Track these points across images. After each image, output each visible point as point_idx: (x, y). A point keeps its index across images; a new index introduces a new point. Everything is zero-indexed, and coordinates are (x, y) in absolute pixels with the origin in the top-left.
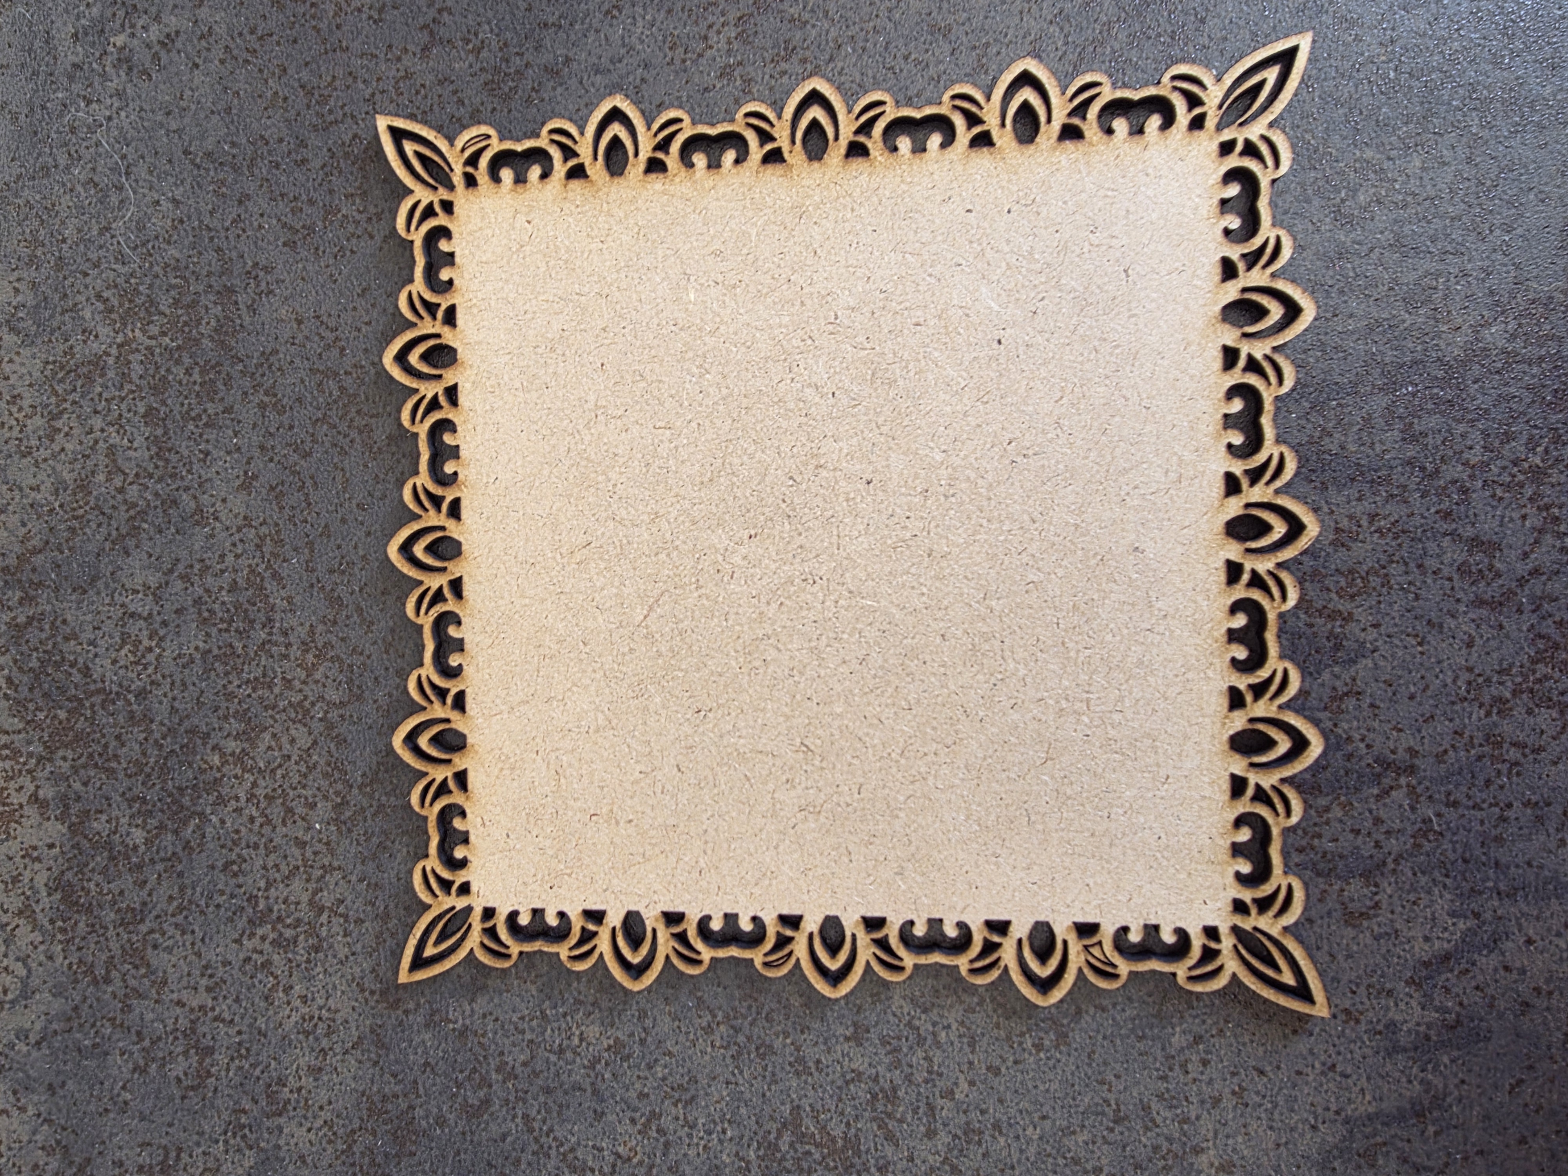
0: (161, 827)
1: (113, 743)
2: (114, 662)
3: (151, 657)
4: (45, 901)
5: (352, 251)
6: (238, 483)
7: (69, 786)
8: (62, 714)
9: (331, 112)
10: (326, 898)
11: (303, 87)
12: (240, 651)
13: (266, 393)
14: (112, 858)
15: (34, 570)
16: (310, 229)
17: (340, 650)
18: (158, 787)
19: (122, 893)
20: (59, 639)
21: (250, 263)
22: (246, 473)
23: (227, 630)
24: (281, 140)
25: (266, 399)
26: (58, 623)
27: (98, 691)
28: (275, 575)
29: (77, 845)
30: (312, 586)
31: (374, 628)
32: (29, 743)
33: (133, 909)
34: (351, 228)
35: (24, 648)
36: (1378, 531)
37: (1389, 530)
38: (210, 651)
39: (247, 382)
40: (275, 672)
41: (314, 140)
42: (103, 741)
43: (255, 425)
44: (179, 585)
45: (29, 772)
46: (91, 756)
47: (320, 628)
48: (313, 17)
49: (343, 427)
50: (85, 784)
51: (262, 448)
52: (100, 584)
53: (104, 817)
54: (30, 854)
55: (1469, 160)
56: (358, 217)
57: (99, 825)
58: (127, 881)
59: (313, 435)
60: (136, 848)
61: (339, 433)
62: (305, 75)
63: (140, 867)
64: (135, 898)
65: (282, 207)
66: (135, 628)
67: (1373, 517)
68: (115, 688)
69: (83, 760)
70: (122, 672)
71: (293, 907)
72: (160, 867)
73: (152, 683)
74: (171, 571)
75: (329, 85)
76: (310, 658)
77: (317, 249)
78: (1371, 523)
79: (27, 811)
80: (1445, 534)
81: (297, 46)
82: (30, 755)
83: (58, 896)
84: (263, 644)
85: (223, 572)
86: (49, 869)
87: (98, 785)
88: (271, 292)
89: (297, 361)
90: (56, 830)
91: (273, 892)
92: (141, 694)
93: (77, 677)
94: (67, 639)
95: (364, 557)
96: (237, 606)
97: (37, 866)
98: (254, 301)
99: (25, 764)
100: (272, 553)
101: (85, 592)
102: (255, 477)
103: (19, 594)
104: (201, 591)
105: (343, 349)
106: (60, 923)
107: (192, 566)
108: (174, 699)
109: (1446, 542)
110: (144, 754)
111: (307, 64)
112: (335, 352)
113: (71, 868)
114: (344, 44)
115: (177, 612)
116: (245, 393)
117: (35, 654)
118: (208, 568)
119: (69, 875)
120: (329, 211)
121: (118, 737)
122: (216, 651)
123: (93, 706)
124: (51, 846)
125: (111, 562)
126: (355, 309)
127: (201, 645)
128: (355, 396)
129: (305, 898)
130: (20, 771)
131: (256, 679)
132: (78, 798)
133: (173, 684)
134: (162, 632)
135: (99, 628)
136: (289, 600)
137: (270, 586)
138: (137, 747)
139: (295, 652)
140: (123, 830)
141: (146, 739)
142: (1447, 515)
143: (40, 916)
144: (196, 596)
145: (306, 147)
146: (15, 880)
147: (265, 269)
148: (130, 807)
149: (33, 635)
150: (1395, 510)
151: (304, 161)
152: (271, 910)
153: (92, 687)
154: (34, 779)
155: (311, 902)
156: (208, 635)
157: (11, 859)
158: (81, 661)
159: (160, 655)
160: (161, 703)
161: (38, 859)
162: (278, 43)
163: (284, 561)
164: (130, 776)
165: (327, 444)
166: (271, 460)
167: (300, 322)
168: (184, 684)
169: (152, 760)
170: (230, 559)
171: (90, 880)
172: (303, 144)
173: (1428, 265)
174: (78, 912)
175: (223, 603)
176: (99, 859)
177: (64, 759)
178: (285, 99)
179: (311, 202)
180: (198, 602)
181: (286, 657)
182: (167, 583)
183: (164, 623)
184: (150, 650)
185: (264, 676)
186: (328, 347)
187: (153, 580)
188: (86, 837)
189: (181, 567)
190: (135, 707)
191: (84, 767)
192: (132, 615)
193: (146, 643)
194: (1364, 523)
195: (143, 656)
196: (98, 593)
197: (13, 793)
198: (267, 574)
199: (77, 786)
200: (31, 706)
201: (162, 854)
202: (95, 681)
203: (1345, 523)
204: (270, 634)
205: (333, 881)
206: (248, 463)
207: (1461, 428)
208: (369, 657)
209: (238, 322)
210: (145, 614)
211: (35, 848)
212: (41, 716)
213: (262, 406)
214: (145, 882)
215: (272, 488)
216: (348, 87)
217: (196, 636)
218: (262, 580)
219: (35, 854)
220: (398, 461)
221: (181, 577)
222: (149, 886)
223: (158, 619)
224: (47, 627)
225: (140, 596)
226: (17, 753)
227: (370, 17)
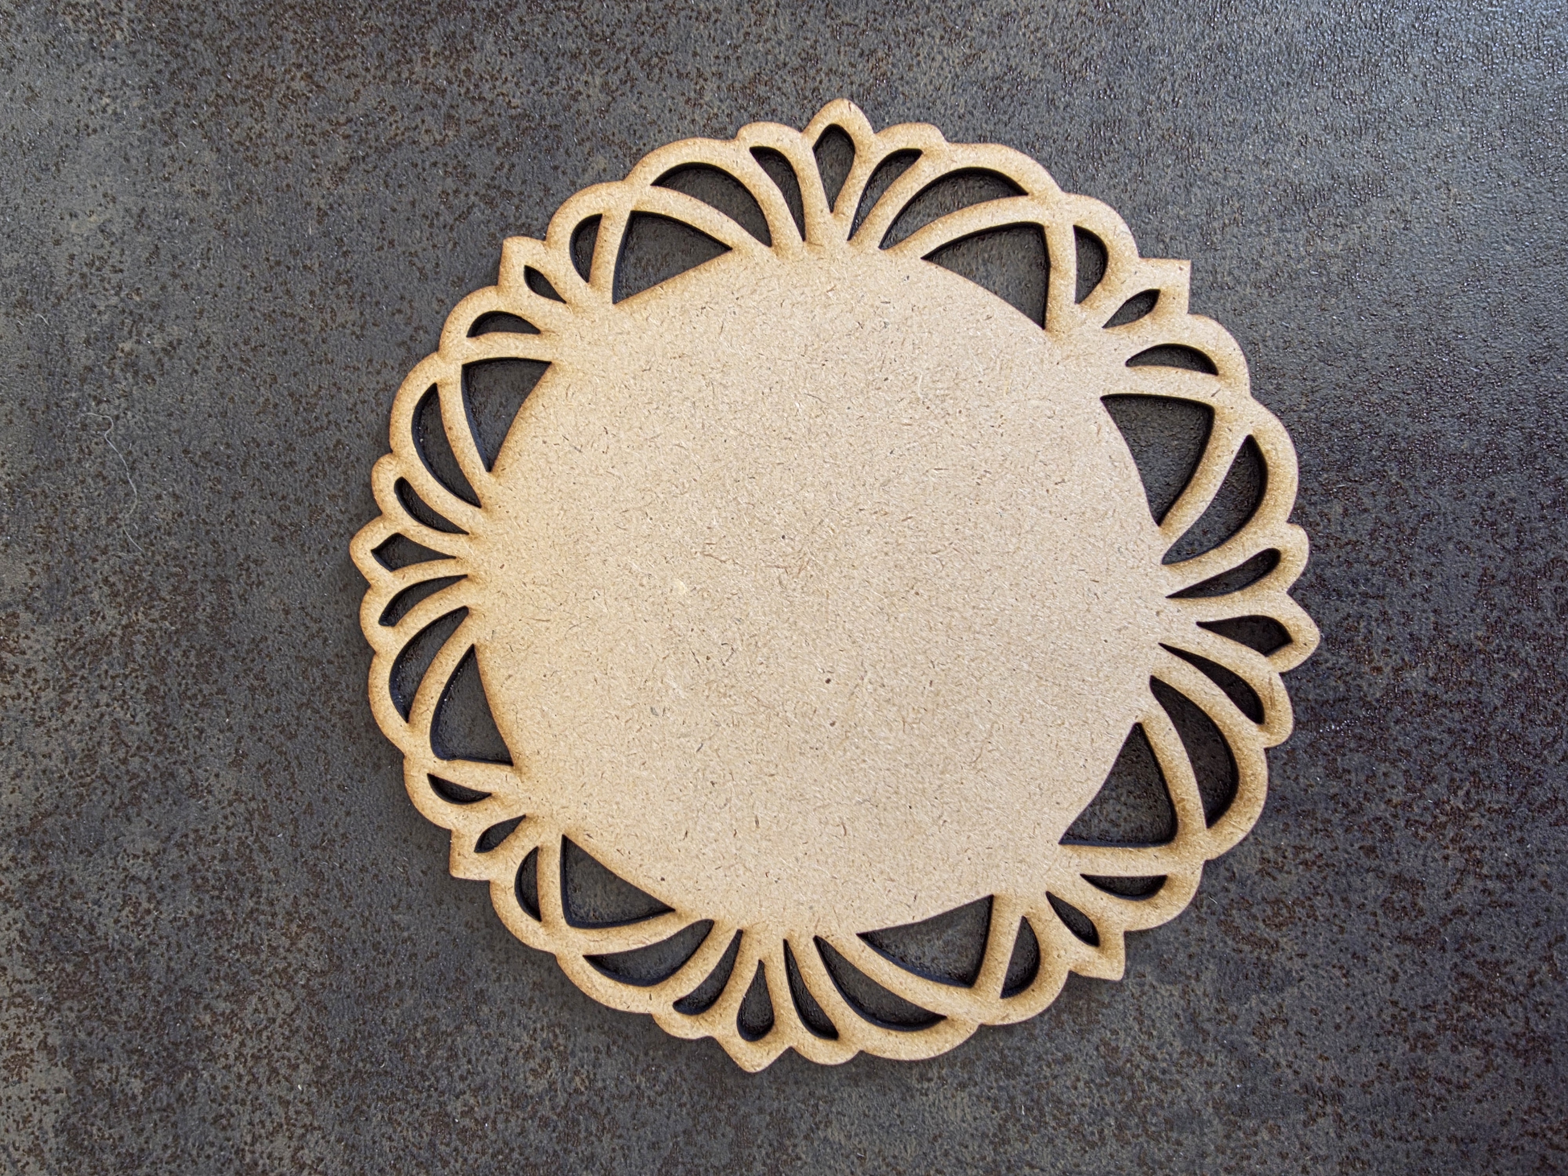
0: (157, 1079)
1: (116, 998)
2: (117, 921)
3: (149, 919)
4: (52, 1142)
5: (335, 548)
6: (229, 760)
7: (75, 1035)
8: (69, 968)
9: (316, 419)
10: (307, 1156)
11: (291, 395)
12: (230, 917)
13: (256, 678)
14: (113, 1105)
15: (45, 831)
16: (298, 526)
17: (321, 922)
18: (155, 1040)
19: (121, 1138)
20: (67, 898)
21: (242, 556)
22: (237, 751)
23: (219, 898)
24: (271, 444)
25: (256, 683)
26: (66, 882)
27: (102, 948)
28: (263, 849)
29: (81, 1092)
30: (296, 860)
31: (352, 903)
32: (39, 992)
33: (132, 1155)
34: (335, 528)
35: (36, 904)
36: (1305, 863)
37: (1314, 863)
38: (202, 916)
39: (239, 666)
40: (261, 939)
41: (300, 444)
42: (106, 995)
43: (245, 707)
44: (175, 853)
45: (39, 1020)
46: (94, 1008)
47: (304, 900)
48: (302, 331)
49: (326, 712)
50: (90, 1034)
51: (252, 728)
52: (105, 848)
53: (106, 1067)
54: (39, 1097)
55: (1390, 507)
56: (340, 518)
57: (101, 1074)
58: (126, 1128)
59: (298, 718)
60: (134, 1097)
61: (322, 718)
62: (294, 384)
63: (138, 1114)
64: (133, 1144)
65: (272, 504)
66: (135, 890)
67: (1298, 849)
68: (117, 946)
69: (86, 1012)
70: (124, 931)
71: (276, 1162)
72: (156, 1116)
73: (150, 943)
74: (168, 839)
75: (316, 394)
76: (294, 928)
77: (303, 545)
78: (1296, 855)
79: (37, 1056)
80: (1368, 871)
81: (288, 358)
82: (41, 1004)
83: (64, 1138)
84: (252, 912)
85: (215, 842)
86: (57, 1112)
87: (101, 1036)
88: (260, 583)
89: (284, 648)
90: (62, 1076)
91: (258, 1147)
92: (141, 953)
93: (82, 934)
94: (74, 898)
95: (344, 836)
96: (228, 875)
97: (45, 1108)
98: (246, 591)
99: (35, 1012)
100: (260, 827)
101: (91, 854)
102: (245, 755)
103: (31, 853)
104: (194, 859)
105: (325, 640)
106: (65, 1163)
107: (186, 836)
108: (170, 959)
109: (1370, 878)
110: (143, 1009)
111: (295, 375)
112: (319, 641)
113: (75, 1112)
114: (330, 356)
115: (174, 877)
116: (237, 677)
117: (45, 911)
118: (201, 838)
119: (73, 1119)
120: (315, 511)
121: (119, 992)
122: (209, 917)
123: (97, 961)
124: (58, 1091)
125: (115, 828)
126: (337, 602)
127: (195, 910)
128: (338, 683)
129: (288, 1154)
130: (31, 1018)
131: (245, 945)
132: (83, 1047)
133: (169, 945)
134: (159, 896)
135: (103, 889)
136: (276, 871)
137: (259, 858)
138: (136, 1003)
139: (280, 921)
140: (123, 1079)
141: (145, 995)
142: (1370, 851)
143: (47, 1156)
144: (190, 864)
145: (294, 450)
146: (26, 1120)
147: (255, 562)
148: (130, 1059)
149: (42, 891)
150: (1320, 844)
151: (292, 463)
152: (256, 1164)
153: (96, 944)
154: (43, 1027)
155: (293, 1158)
156: (200, 900)
157: (22, 1100)
158: (86, 917)
159: (157, 917)
160: (158, 962)
161: (46, 1102)
162: (270, 354)
163: (271, 835)
164: (130, 1029)
165: (311, 728)
166: (260, 740)
167: (287, 612)
168: (179, 945)
169: (150, 1015)
170: (222, 831)
171: (92, 1125)
172: (291, 448)
173: (1347, 607)
174: (81, 1154)
175: (215, 872)
176: (100, 1106)
177: (71, 1009)
178: (276, 406)
179: (298, 502)
180: (192, 869)
181: (272, 925)
182: (164, 850)
183: (162, 888)
184: (148, 912)
185: (252, 942)
186: (312, 637)
187: (152, 848)
188: (89, 1084)
189: (177, 836)
190: (134, 964)
191: (89, 1018)
192: (133, 878)
193: (145, 905)
194: (1289, 854)
195: (142, 918)
196: (103, 856)
197: (25, 1038)
198: (256, 846)
199: (82, 1036)
200: (42, 958)
201: (158, 1105)
202: (99, 938)
203: (1271, 854)
204: (258, 903)
205: (313, 1140)
206: (239, 742)
207: (1383, 768)
208: (348, 930)
209: (231, 609)
210: (145, 877)
211: (44, 1091)
212: (50, 968)
213: (252, 689)
214: (142, 1130)
215: (261, 767)
216: (332, 397)
217: (190, 901)
218: (251, 851)
219: (44, 1097)
220: (376, 747)
221: (177, 845)
222: (146, 1134)
223: (156, 884)
224: (56, 885)
225: (140, 860)
226: (28, 1001)
227: (353, 333)
